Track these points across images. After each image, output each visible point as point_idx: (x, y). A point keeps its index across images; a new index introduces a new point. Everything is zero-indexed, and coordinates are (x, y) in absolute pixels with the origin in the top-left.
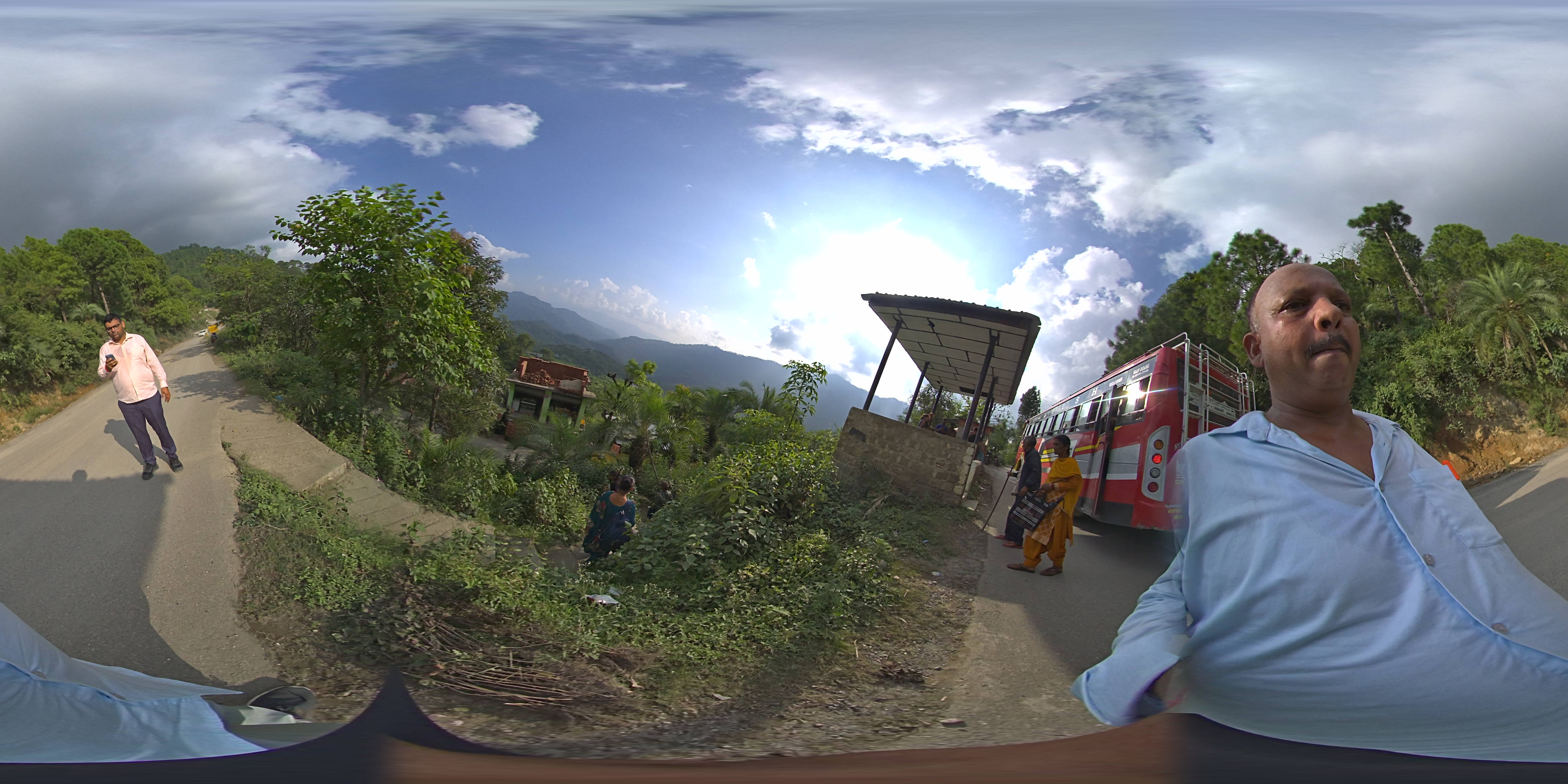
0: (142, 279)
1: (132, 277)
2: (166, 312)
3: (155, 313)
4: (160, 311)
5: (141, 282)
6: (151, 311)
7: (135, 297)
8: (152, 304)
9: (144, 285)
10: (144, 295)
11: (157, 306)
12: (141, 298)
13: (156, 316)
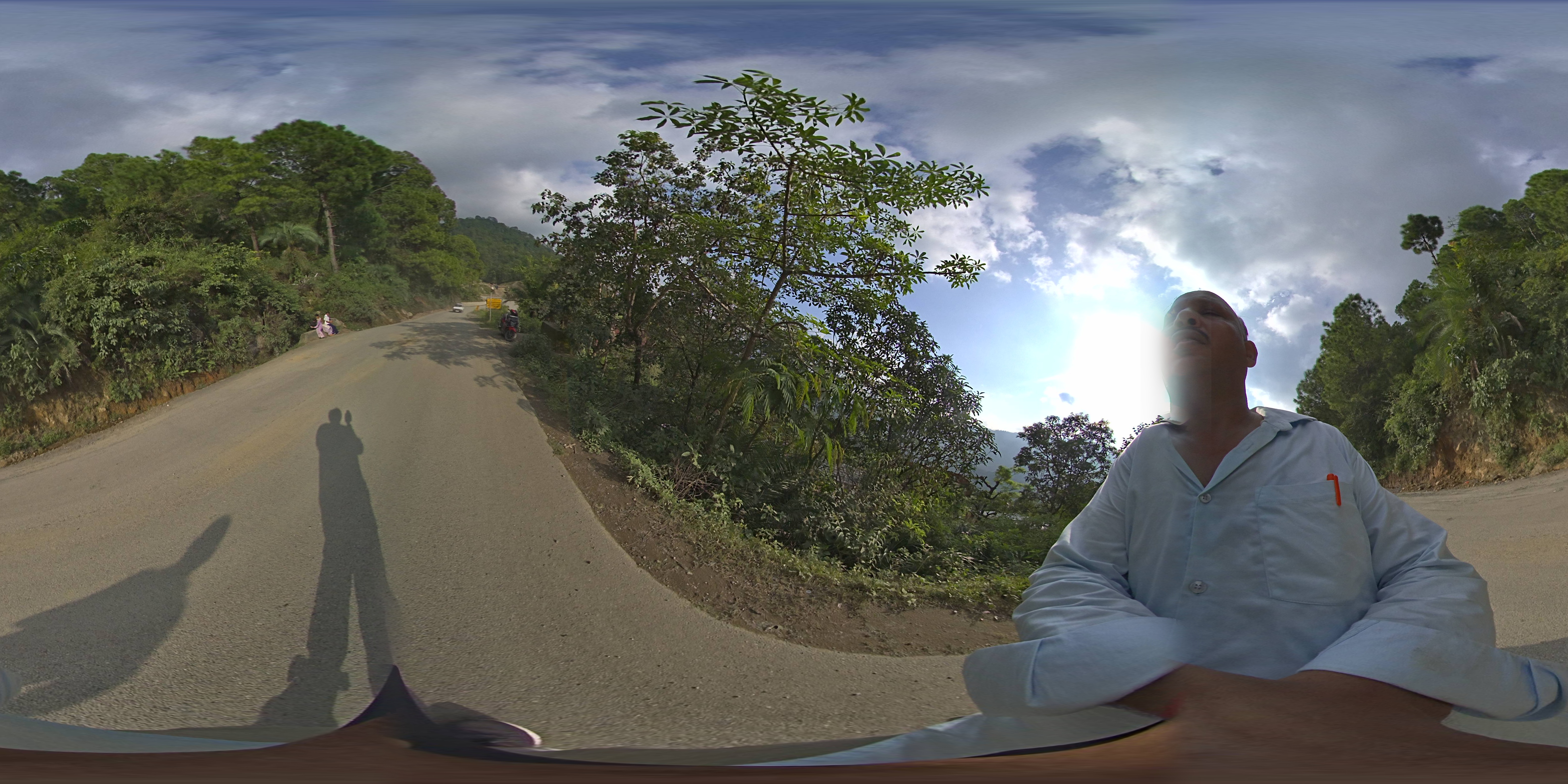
0: (412, 213)
1: (398, 208)
2: (432, 264)
3: (418, 261)
4: (424, 260)
5: (410, 217)
6: (413, 258)
7: (393, 235)
8: (416, 248)
9: (412, 222)
10: (408, 234)
11: (422, 253)
12: (402, 237)
13: (417, 266)
